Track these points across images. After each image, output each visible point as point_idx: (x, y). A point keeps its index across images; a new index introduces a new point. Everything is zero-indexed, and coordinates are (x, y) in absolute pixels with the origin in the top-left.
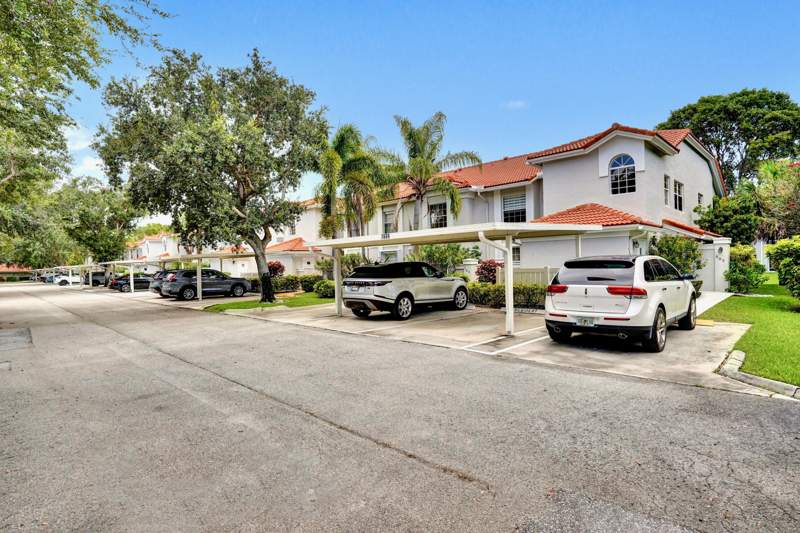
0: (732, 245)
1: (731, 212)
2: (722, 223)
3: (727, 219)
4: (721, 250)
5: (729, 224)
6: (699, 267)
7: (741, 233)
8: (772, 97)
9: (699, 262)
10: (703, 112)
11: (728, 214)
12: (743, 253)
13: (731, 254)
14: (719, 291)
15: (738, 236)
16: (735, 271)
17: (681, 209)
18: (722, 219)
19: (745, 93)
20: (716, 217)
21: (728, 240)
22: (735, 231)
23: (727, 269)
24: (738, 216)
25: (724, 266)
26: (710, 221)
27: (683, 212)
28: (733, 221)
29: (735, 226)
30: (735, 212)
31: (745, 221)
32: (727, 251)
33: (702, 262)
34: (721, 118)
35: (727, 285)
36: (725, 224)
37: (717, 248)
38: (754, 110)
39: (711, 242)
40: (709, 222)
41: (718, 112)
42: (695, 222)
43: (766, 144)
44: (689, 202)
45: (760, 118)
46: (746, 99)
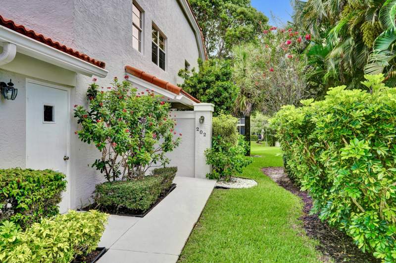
1: (213, 78)
2: (205, 89)
3: (209, 85)
4: (202, 119)
5: (212, 91)
6: (167, 148)
7: (222, 103)
9: (168, 139)
11: (210, 79)
12: (226, 125)
13: (214, 126)
14: (199, 177)
15: (219, 105)
16: (217, 150)
18: (205, 85)
20: (200, 82)
21: (210, 107)
22: (216, 100)
23: (209, 147)
24: (219, 83)
25: (205, 143)
26: (194, 87)
27: (165, 72)
28: (215, 88)
29: (217, 94)
30: (218, 78)
31: (226, 89)
32: (209, 120)
33: (174, 139)
35: (207, 169)
36: (208, 91)
37: (198, 117)
38: (230, 4)
39: (190, 108)
40: (192, 87)
43: (237, 33)
44: (174, 63)
45: (233, 11)
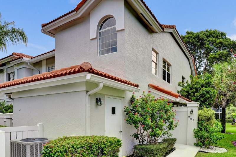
0: (200, 109)
2: (194, 93)
3: (197, 90)
4: (192, 111)
5: (198, 94)
6: (170, 128)
7: (205, 101)
8: (219, 33)
9: (171, 123)
10: (188, 38)
11: (198, 87)
12: (207, 114)
13: (199, 115)
14: (190, 145)
15: (204, 102)
16: (201, 129)
17: (169, 81)
18: (195, 90)
19: (207, 31)
20: (191, 89)
21: (197, 104)
22: (202, 99)
23: (196, 127)
24: (204, 89)
25: (193, 125)
26: (187, 92)
27: (170, 84)
28: (201, 92)
29: (202, 96)
30: (202, 86)
31: (208, 92)
32: (196, 112)
33: (174, 123)
34: (196, 41)
35: (195, 140)
36: (196, 94)
37: (189, 110)
38: (211, 39)
39: (185, 105)
41: (195, 38)
42: (178, 92)
43: (217, 56)
44: (175, 78)
45: (214, 43)
46: (208, 34)
